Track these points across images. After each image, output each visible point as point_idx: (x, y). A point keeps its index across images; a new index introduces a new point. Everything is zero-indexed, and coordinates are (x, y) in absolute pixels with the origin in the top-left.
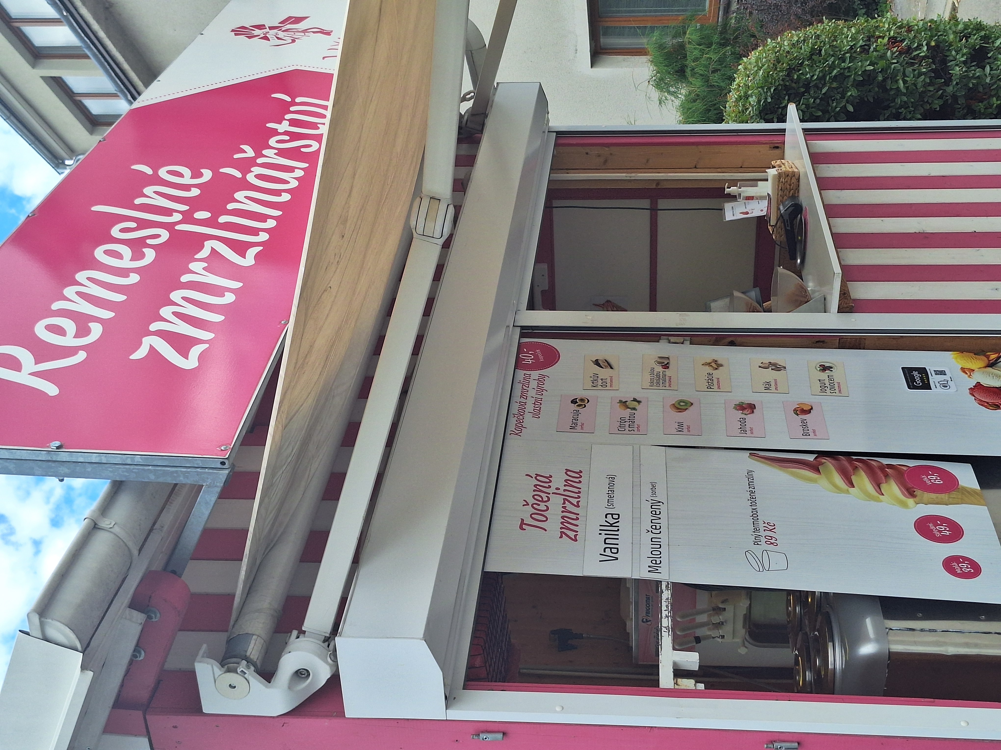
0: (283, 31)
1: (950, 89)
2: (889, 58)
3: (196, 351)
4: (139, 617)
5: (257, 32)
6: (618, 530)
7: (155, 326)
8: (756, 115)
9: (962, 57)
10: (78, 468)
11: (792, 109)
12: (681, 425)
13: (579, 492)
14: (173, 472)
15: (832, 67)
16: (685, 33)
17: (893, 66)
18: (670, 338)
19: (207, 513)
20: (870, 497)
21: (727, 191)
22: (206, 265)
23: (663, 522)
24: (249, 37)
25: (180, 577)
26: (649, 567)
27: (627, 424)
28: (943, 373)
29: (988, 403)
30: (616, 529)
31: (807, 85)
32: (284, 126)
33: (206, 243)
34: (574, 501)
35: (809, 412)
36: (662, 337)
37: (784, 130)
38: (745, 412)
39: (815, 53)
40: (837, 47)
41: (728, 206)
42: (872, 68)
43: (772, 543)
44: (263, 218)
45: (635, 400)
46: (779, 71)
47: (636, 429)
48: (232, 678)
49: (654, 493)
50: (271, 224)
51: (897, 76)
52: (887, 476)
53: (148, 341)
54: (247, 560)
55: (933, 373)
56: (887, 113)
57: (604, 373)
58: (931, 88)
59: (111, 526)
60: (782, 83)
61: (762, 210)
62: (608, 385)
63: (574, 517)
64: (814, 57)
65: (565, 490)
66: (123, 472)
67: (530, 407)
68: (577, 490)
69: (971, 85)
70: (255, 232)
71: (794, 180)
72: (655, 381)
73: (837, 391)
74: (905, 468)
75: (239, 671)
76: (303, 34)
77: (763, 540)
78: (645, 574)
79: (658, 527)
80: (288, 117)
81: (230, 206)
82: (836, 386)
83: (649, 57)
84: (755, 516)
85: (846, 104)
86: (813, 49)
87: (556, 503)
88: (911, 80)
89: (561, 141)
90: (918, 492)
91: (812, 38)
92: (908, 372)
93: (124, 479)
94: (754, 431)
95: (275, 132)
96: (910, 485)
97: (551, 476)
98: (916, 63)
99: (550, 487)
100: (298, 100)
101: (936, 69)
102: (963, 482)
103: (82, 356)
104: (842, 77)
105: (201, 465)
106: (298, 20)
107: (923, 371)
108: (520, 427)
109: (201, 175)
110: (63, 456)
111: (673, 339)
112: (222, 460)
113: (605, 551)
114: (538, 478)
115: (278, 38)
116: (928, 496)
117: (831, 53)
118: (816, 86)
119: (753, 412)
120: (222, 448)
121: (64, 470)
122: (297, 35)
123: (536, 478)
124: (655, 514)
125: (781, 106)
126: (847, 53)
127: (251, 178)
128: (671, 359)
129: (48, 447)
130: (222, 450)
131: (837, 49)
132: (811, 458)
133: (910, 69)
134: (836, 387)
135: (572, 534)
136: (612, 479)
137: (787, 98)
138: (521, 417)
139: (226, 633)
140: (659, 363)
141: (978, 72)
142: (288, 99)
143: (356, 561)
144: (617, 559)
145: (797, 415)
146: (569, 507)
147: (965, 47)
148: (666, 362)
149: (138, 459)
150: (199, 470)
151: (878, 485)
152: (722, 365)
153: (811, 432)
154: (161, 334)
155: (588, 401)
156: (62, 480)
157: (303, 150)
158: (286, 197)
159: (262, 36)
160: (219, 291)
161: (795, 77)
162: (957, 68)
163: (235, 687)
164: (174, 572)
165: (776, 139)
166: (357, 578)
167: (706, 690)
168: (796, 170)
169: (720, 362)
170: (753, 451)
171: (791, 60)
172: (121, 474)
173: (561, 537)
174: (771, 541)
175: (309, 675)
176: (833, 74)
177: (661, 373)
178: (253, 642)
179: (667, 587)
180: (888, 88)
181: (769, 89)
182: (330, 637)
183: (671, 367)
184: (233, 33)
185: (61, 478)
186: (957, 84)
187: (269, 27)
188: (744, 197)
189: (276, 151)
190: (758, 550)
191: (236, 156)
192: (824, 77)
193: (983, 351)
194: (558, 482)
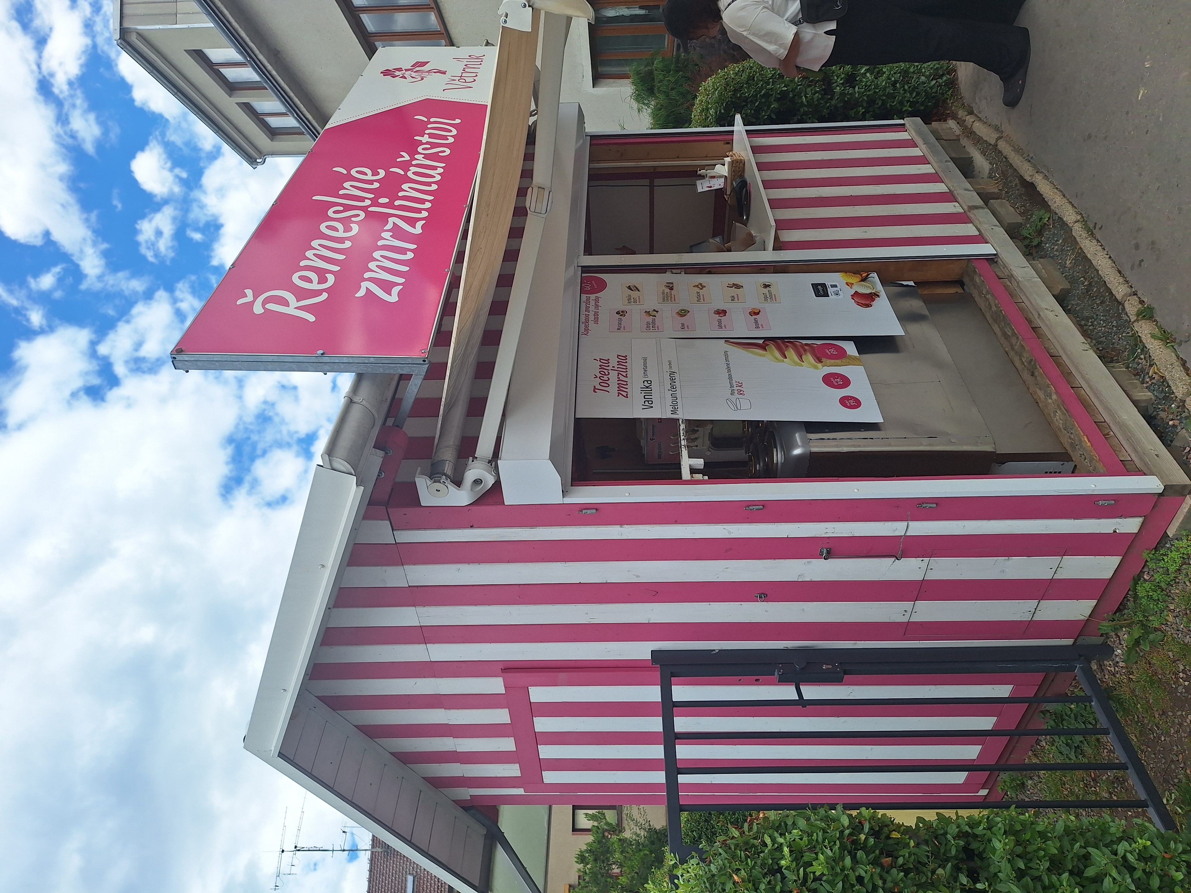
0: (415, 72)
1: (833, 102)
2: (796, 82)
3: (396, 290)
4: (381, 453)
5: (397, 73)
6: (651, 390)
7: (367, 275)
8: (714, 122)
9: (841, 80)
10: (335, 366)
11: (738, 117)
12: (683, 325)
13: (627, 369)
14: (395, 367)
15: (761, 88)
16: (653, 64)
17: (799, 87)
18: (672, 270)
19: (416, 391)
20: (796, 364)
21: (699, 172)
22: (392, 234)
23: (677, 384)
24: (393, 77)
25: (402, 429)
26: (671, 411)
27: (651, 325)
28: (835, 286)
29: (862, 304)
30: (650, 389)
31: (746, 100)
32: (425, 139)
33: (389, 219)
34: (624, 374)
35: (758, 313)
36: (668, 270)
37: (733, 131)
38: (721, 315)
39: (751, 78)
40: (764, 75)
41: (699, 183)
42: (786, 89)
43: (741, 394)
44: (423, 201)
45: (654, 310)
46: (728, 92)
47: (656, 329)
48: (437, 485)
49: (671, 367)
50: (428, 205)
51: (801, 94)
52: (805, 350)
53: (364, 285)
54: (441, 418)
55: (830, 287)
56: (796, 119)
57: (634, 294)
58: (822, 102)
59: (361, 401)
60: (730, 99)
61: (720, 185)
62: (638, 301)
63: (625, 383)
64: (749, 82)
65: (618, 368)
66: (363, 368)
67: (591, 317)
68: (625, 367)
69: (846, 99)
70: (419, 211)
71: (741, 165)
72: (666, 298)
73: (774, 300)
74: (815, 346)
75: (441, 482)
76: (428, 74)
77: (736, 392)
78: (670, 416)
79: (675, 388)
80: (427, 132)
81: (401, 194)
82: (773, 296)
83: (630, 80)
84: (730, 378)
85: (770, 114)
86: (749, 76)
87: (613, 375)
88: (810, 96)
89: (595, 142)
90: (823, 360)
91: (748, 68)
92: (815, 286)
93: (364, 372)
94: (727, 327)
95: (421, 143)
96: (819, 355)
97: (609, 360)
98: (813, 85)
99: (609, 366)
100: (432, 120)
101: (825, 89)
102: (849, 352)
103: (325, 296)
104: (767, 95)
105: (411, 362)
106: (424, 64)
107: (824, 285)
108: (587, 330)
109: (378, 174)
110: (325, 359)
111: (674, 271)
112: (424, 359)
113: (645, 403)
114: (601, 361)
115: (412, 77)
116: (829, 361)
117: (761, 79)
118: (751, 101)
119: (725, 315)
120: (423, 351)
121: (327, 367)
122: (424, 75)
123: (600, 361)
124: (672, 380)
125: (730, 115)
126: (770, 79)
127: (410, 174)
128: (674, 284)
129: (316, 354)
130: (423, 353)
131: (764, 76)
132: (761, 342)
133: (809, 89)
134: (774, 298)
135: (625, 394)
136: (645, 360)
137: (733, 110)
138: (587, 324)
139: (430, 460)
140: (667, 286)
141: (851, 91)
142: (426, 120)
143: (504, 415)
144: (652, 407)
145: (752, 316)
146: (622, 378)
147: (843, 73)
148: (671, 286)
149: (372, 360)
150: (410, 365)
151: (800, 357)
152: (705, 287)
153: (760, 326)
154: (370, 279)
155: (627, 312)
156: (325, 374)
157: (440, 154)
158: (434, 187)
159: (401, 76)
160: (403, 251)
161: (739, 95)
162: (838, 88)
163: (440, 491)
164: (398, 426)
165: (728, 137)
166: (505, 426)
167: (710, 480)
168: (742, 158)
169: (703, 285)
170: (727, 340)
171: (735, 84)
172: (362, 369)
173: (618, 396)
174: (740, 392)
175: (482, 482)
176: (762, 93)
177: (669, 293)
178: (447, 465)
179: (682, 422)
180: (796, 102)
181: (722, 104)
182: (491, 460)
183: (674, 289)
184: (382, 74)
185: (325, 373)
186: (838, 99)
187: (405, 69)
188: (709, 177)
189: (423, 156)
190: (733, 398)
191: (398, 160)
192: (756, 95)
193: (858, 271)
194: (614, 362)
